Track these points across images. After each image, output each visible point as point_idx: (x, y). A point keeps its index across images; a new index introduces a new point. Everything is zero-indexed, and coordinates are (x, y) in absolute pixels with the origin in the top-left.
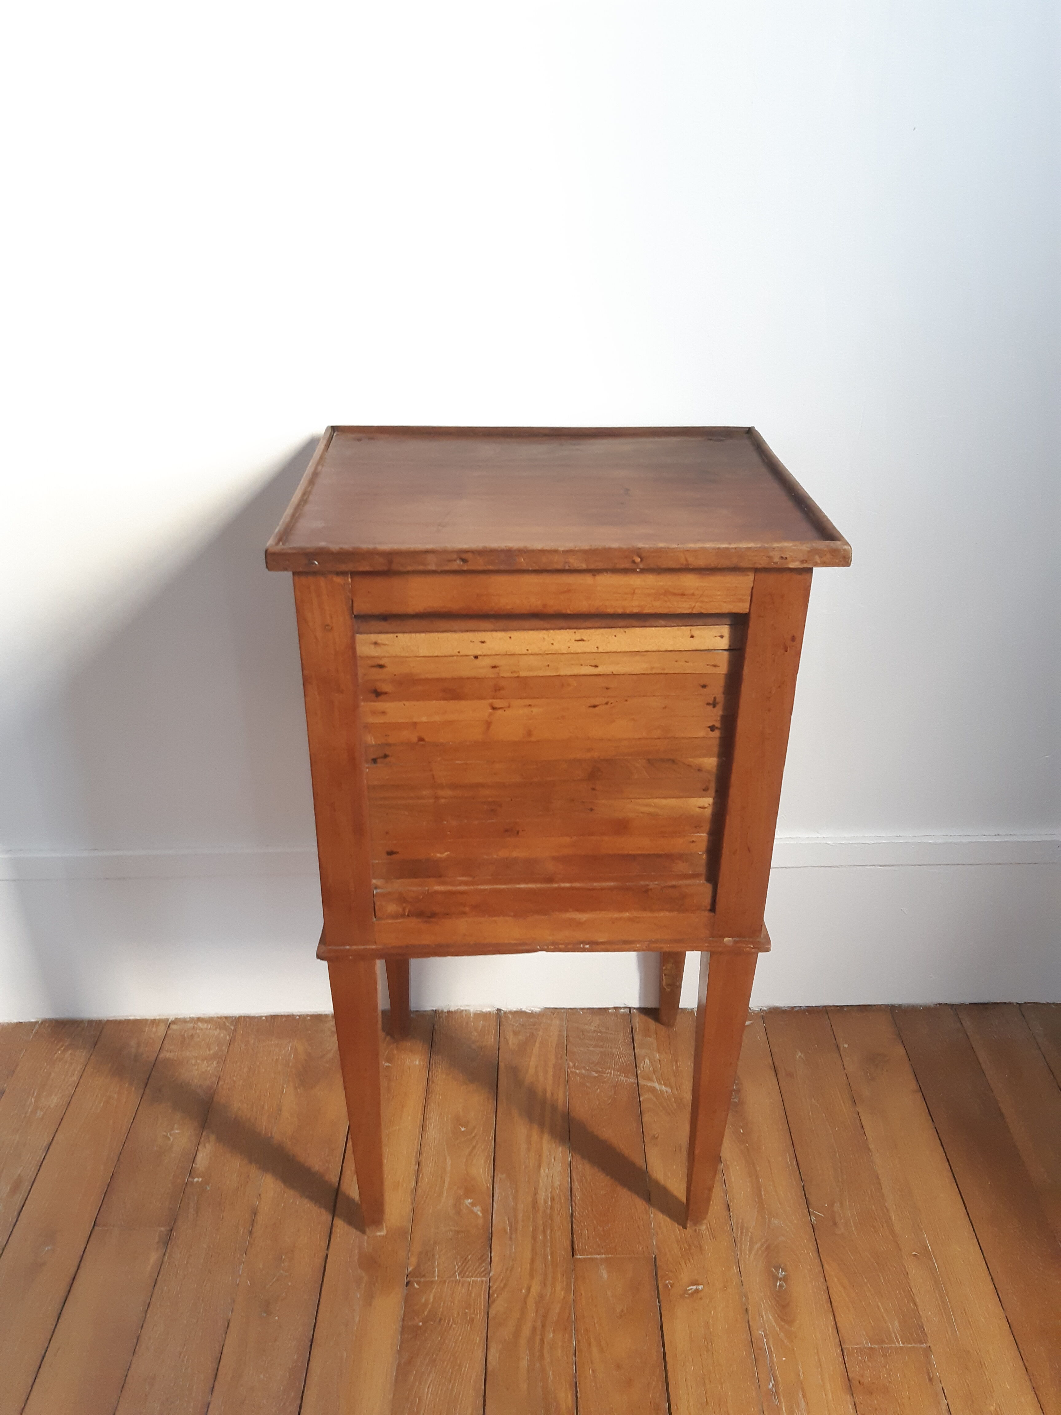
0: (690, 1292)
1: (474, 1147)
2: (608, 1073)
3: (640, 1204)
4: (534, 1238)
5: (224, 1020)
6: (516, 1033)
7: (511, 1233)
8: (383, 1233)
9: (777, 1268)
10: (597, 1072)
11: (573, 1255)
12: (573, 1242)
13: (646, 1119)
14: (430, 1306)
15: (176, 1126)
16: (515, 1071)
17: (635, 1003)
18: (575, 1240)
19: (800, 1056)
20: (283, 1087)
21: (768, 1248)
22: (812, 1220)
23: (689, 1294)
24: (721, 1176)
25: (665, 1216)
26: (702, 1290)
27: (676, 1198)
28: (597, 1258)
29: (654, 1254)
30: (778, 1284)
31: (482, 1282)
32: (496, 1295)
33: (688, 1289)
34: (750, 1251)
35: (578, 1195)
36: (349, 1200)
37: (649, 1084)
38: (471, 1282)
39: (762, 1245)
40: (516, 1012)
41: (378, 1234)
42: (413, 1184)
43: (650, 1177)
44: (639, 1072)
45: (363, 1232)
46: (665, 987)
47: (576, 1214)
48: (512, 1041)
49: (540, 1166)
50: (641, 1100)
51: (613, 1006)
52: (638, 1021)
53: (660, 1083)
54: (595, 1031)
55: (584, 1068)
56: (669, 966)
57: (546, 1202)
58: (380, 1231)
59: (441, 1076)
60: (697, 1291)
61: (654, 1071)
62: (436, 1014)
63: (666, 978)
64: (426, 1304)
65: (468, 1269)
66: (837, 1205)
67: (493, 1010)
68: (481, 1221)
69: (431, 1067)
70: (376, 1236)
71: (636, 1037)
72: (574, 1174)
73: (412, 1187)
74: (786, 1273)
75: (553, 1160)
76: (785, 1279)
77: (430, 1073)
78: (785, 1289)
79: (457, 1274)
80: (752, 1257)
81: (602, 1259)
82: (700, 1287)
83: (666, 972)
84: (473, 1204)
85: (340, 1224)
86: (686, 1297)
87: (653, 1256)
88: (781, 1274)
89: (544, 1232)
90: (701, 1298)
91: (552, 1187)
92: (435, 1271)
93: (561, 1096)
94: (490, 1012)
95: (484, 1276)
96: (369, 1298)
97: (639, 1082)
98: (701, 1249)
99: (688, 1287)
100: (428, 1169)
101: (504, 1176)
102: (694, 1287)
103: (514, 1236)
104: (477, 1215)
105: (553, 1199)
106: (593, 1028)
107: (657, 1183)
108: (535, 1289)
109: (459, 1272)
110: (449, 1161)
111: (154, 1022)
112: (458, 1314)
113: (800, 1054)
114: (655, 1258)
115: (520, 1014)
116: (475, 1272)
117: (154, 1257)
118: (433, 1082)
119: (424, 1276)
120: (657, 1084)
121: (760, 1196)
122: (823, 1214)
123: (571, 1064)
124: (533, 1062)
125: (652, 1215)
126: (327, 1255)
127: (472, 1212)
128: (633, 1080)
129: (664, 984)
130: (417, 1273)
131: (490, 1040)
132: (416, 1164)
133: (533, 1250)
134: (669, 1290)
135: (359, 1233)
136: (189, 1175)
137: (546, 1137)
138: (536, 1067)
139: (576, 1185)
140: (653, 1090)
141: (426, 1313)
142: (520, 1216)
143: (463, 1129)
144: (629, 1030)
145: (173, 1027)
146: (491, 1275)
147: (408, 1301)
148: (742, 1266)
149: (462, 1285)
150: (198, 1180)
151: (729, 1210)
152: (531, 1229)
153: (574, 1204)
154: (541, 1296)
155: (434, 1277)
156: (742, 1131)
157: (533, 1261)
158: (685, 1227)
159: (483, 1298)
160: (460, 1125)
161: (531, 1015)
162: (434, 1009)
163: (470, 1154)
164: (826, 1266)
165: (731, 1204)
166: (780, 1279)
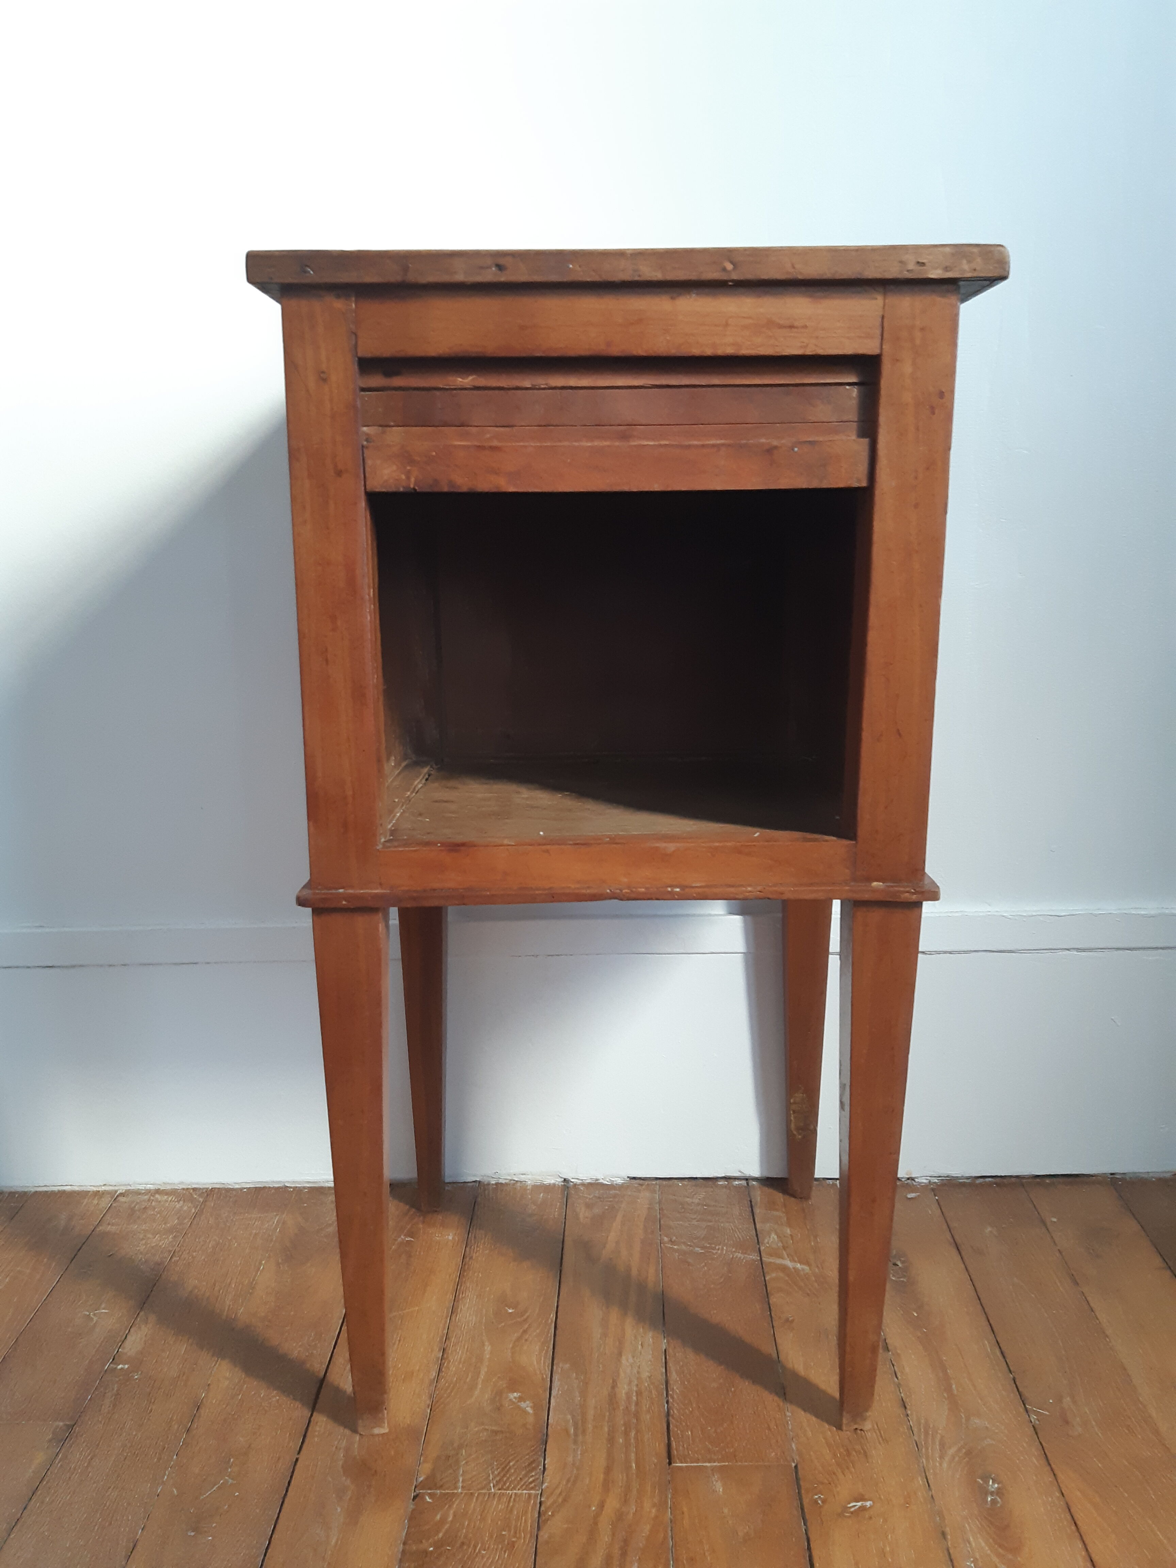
0: (852, 1509)
1: (525, 1332)
2: (718, 1249)
3: (771, 1400)
4: (611, 1440)
5: (192, 1191)
6: (589, 1206)
7: (576, 1435)
8: (385, 1430)
9: (985, 1479)
10: (703, 1248)
11: (670, 1463)
12: (669, 1446)
13: (773, 1300)
14: (447, 1526)
15: (103, 1306)
16: (586, 1248)
17: (754, 1170)
18: (674, 1444)
19: (991, 1232)
20: (260, 1264)
21: (968, 1453)
22: (1033, 1420)
23: (852, 1513)
24: (890, 1366)
25: (808, 1415)
26: (871, 1507)
27: (824, 1392)
28: (706, 1466)
29: (794, 1462)
30: (989, 1499)
31: (530, 1495)
32: (550, 1513)
33: (849, 1506)
34: (941, 1457)
35: (676, 1389)
36: (338, 1390)
37: (779, 1261)
38: (513, 1496)
39: (959, 1450)
40: (590, 1184)
41: (377, 1431)
42: (434, 1374)
43: (784, 1367)
44: (762, 1248)
45: (355, 1431)
46: (795, 1133)
47: (675, 1412)
48: (583, 1214)
49: (620, 1354)
50: (767, 1279)
51: (723, 1175)
52: (759, 1194)
53: (793, 1260)
54: (698, 1204)
55: (684, 1243)
56: (799, 1096)
57: (629, 1397)
58: (380, 1426)
59: (482, 1252)
60: (863, 1509)
61: (784, 1248)
62: (480, 1186)
63: (795, 1118)
64: (443, 1521)
65: (508, 1479)
66: (1067, 1400)
67: (559, 1181)
68: (531, 1419)
69: (469, 1243)
70: (373, 1435)
71: (757, 1211)
72: (670, 1364)
73: (433, 1377)
74: (1000, 1485)
75: (640, 1347)
76: (999, 1492)
77: (468, 1249)
78: (1001, 1506)
79: (492, 1485)
80: (945, 1465)
81: (713, 1469)
82: (868, 1504)
83: (793, 1107)
84: (521, 1399)
85: (321, 1422)
86: (846, 1517)
87: (793, 1465)
88: (993, 1486)
89: (626, 1433)
90: (870, 1518)
91: (639, 1378)
92: (459, 1480)
93: (652, 1274)
94: (554, 1184)
95: (532, 1489)
96: (354, 1516)
97: (763, 1259)
98: (866, 1454)
99: (849, 1504)
100: (458, 1355)
101: (567, 1366)
102: (859, 1504)
103: (580, 1438)
104: (524, 1412)
105: (639, 1393)
106: (697, 1201)
107: (795, 1375)
108: (612, 1504)
109: (495, 1482)
110: (488, 1348)
111: (97, 1194)
112: (491, 1536)
113: (989, 1229)
114: (796, 1467)
115: (595, 1185)
116: (518, 1484)
117: (40, 1457)
118: (471, 1258)
119: (441, 1487)
120: (789, 1262)
121: (949, 1389)
122: (1048, 1412)
123: (666, 1239)
124: (612, 1236)
125: (788, 1414)
126: (297, 1460)
127: (519, 1407)
128: (754, 1257)
129: (793, 1126)
130: (431, 1483)
131: (555, 1212)
132: (439, 1350)
133: (610, 1457)
134: (821, 1507)
135: (347, 1432)
136: (111, 1360)
137: (629, 1322)
138: (617, 1243)
139: (674, 1376)
140: (784, 1269)
141: (441, 1535)
142: (591, 1413)
143: (510, 1311)
144: (747, 1203)
145: (122, 1199)
146: (543, 1487)
147: (414, 1518)
148: (931, 1477)
149: (499, 1499)
150: (123, 1366)
151: (905, 1408)
152: (606, 1429)
153: (671, 1400)
154: (620, 1516)
155: (456, 1488)
156: (916, 1315)
157: (608, 1470)
158: (839, 1427)
159: (531, 1516)
160: (507, 1306)
161: (612, 1187)
162: (478, 1180)
163: (519, 1339)
164: (1060, 1475)
165: (907, 1400)
166: (992, 1493)
